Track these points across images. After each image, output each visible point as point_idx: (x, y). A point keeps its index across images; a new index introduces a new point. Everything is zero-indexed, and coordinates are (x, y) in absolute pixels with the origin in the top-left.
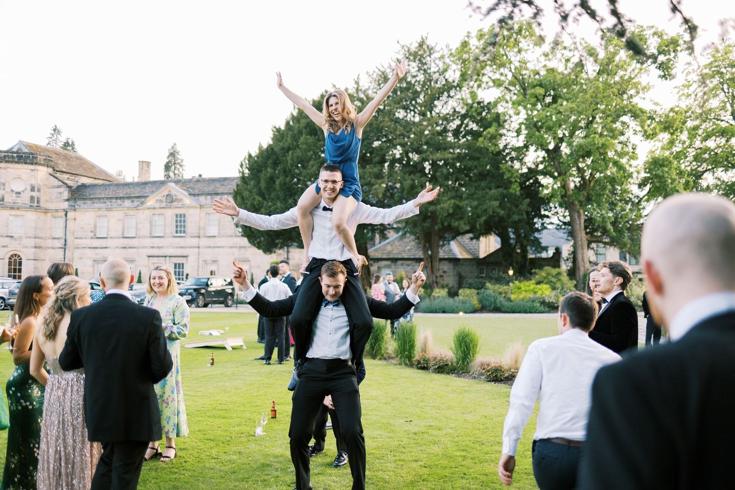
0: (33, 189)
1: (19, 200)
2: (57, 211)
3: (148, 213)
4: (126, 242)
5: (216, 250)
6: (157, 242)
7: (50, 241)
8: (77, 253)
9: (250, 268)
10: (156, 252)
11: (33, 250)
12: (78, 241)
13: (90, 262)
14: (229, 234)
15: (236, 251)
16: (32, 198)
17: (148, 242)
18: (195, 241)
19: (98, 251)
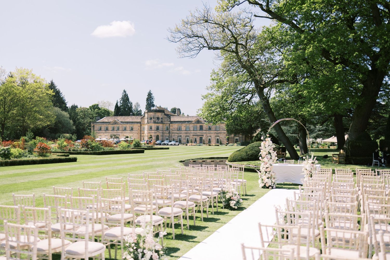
0: (161, 119)
1: (159, 122)
2: (167, 124)
3: (192, 125)
4: (186, 132)
5: (211, 134)
6: (195, 132)
7: (165, 131)
8: (173, 135)
9: (219, 138)
10: (195, 134)
11: (162, 134)
12: (173, 132)
13: (177, 137)
14: (214, 130)
15: (216, 134)
16: (161, 121)
17: (193, 132)
18: (205, 132)
19: (179, 134)
